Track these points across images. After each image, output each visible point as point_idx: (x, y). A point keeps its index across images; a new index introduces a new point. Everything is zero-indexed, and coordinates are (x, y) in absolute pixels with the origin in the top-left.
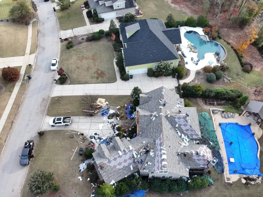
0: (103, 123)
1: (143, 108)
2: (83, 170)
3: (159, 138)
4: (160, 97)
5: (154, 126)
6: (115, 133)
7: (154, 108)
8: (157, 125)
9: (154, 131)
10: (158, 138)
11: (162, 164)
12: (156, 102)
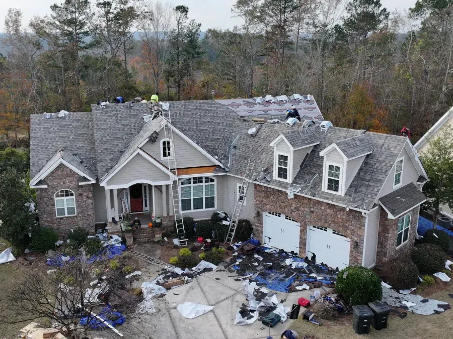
0: (173, 311)
1: (111, 160)
2: (430, 301)
3: (230, 108)
4: (75, 124)
5: (192, 121)
6: (206, 270)
7: (126, 122)
8: (190, 113)
9: (209, 119)
10: (233, 109)
11: (300, 101)
12: (105, 117)
